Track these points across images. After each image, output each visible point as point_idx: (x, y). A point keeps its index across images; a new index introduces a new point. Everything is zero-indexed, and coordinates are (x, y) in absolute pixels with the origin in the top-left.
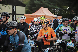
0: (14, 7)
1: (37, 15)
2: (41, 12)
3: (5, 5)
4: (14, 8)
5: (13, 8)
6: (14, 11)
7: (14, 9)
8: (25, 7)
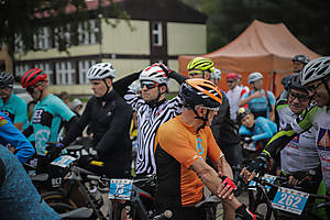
0: (156, 29)
1: (230, 58)
2: (250, 45)
3: (111, 20)
4: (159, 32)
5: (155, 32)
6: (160, 43)
7: (157, 36)
8: (204, 27)
